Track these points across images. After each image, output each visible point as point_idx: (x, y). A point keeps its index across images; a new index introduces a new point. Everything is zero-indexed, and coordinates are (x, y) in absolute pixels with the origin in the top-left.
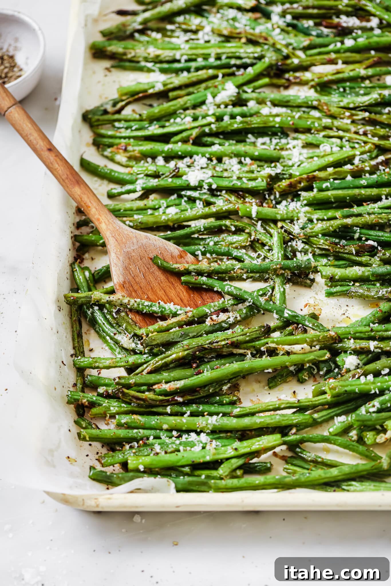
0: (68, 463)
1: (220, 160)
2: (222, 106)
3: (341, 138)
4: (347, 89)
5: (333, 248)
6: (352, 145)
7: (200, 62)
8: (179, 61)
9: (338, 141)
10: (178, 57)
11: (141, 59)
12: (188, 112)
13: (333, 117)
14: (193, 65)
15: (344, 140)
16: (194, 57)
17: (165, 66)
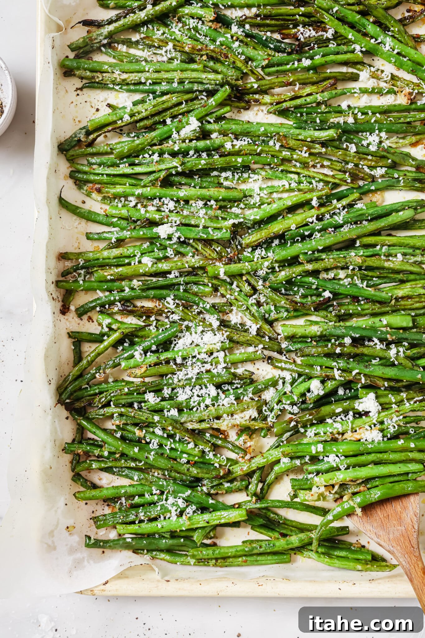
0: (67, 534)
1: (187, 202)
2: (187, 141)
3: (298, 174)
4: (304, 114)
5: (293, 306)
6: (309, 180)
7: (164, 87)
8: (144, 84)
9: (296, 177)
10: (143, 80)
11: (108, 82)
12: (155, 148)
13: (292, 149)
14: (158, 88)
15: (301, 176)
16: (158, 81)
17: (132, 87)
